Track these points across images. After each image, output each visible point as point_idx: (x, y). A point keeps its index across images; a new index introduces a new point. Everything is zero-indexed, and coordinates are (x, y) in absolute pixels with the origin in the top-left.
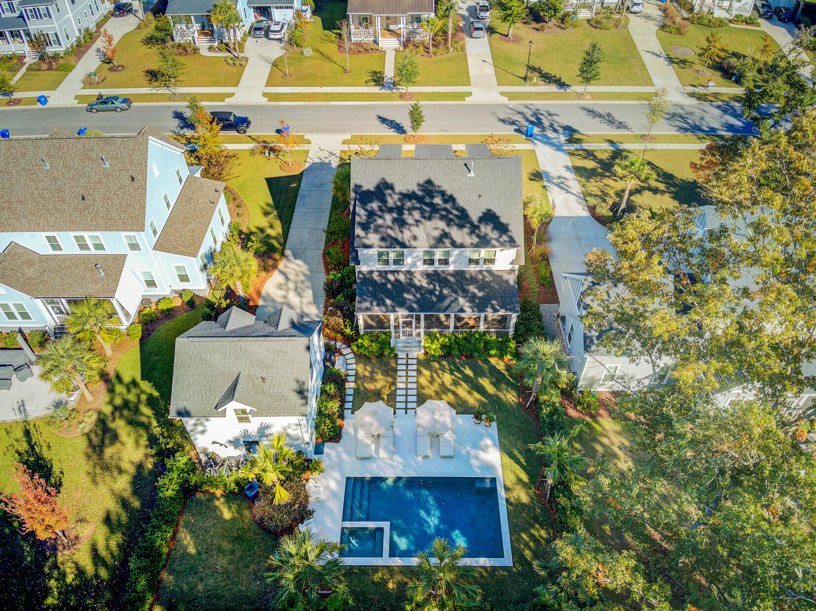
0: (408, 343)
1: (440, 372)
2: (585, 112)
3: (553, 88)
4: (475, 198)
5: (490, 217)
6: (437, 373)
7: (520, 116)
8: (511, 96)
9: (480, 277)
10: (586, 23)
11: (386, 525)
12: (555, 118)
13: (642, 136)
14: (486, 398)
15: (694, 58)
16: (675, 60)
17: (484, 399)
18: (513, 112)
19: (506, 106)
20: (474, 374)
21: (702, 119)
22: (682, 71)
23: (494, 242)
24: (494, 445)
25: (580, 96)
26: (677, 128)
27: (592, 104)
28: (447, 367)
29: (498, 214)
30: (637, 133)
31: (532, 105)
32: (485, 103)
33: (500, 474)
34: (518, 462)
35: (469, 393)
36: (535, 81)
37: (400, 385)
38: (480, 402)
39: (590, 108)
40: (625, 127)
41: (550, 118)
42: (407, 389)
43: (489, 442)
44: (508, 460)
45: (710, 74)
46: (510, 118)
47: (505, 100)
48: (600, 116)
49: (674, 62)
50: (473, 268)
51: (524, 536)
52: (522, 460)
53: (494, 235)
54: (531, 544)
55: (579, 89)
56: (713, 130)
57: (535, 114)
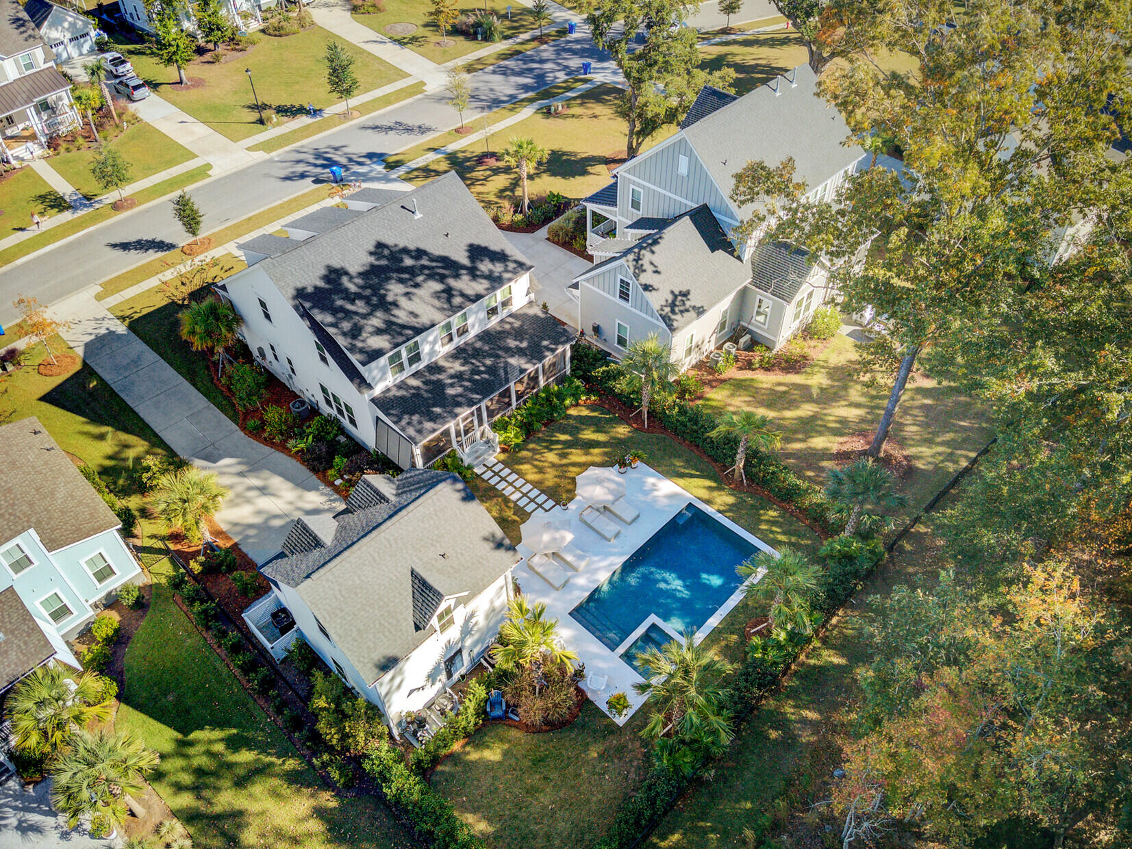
0: (476, 452)
1: (538, 457)
2: (370, 131)
3: (304, 120)
4: (443, 239)
5: (477, 252)
6: (536, 460)
7: (301, 165)
8: (267, 146)
9: (507, 327)
10: (261, 35)
11: (653, 619)
12: (346, 150)
13: (457, 131)
14: (605, 447)
15: (421, 32)
16: (405, 41)
17: (606, 450)
18: (287, 164)
19: (271, 161)
20: (571, 435)
21: (492, 90)
22: (421, 49)
23: (506, 275)
24: (659, 479)
25: (346, 116)
26: (479, 110)
27: (367, 120)
28: (539, 448)
29: (483, 245)
30: (447, 130)
31: (302, 147)
32: (240, 168)
33: (689, 497)
34: (692, 476)
35: (587, 454)
36: (275, 120)
37: (514, 497)
38: (605, 454)
39: (371, 124)
40: (429, 129)
41: (339, 153)
42: (525, 495)
43: (651, 480)
44: (681, 481)
45: (453, 43)
46: (293, 172)
47: (260, 156)
48: (391, 128)
49: (406, 44)
50: (494, 321)
51: (763, 527)
52: (693, 472)
53: (498, 268)
54: (774, 529)
55: (340, 107)
56: (512, 97)
57: (318, 155)
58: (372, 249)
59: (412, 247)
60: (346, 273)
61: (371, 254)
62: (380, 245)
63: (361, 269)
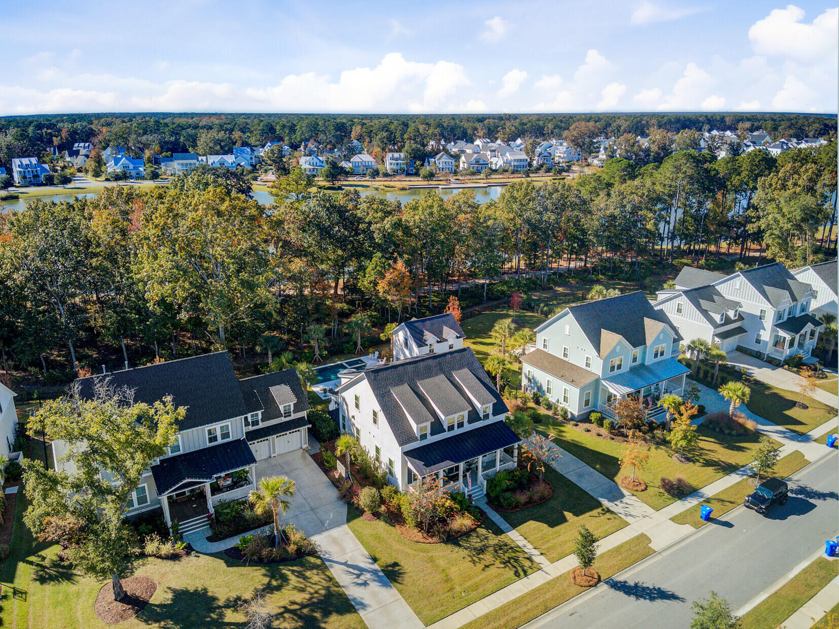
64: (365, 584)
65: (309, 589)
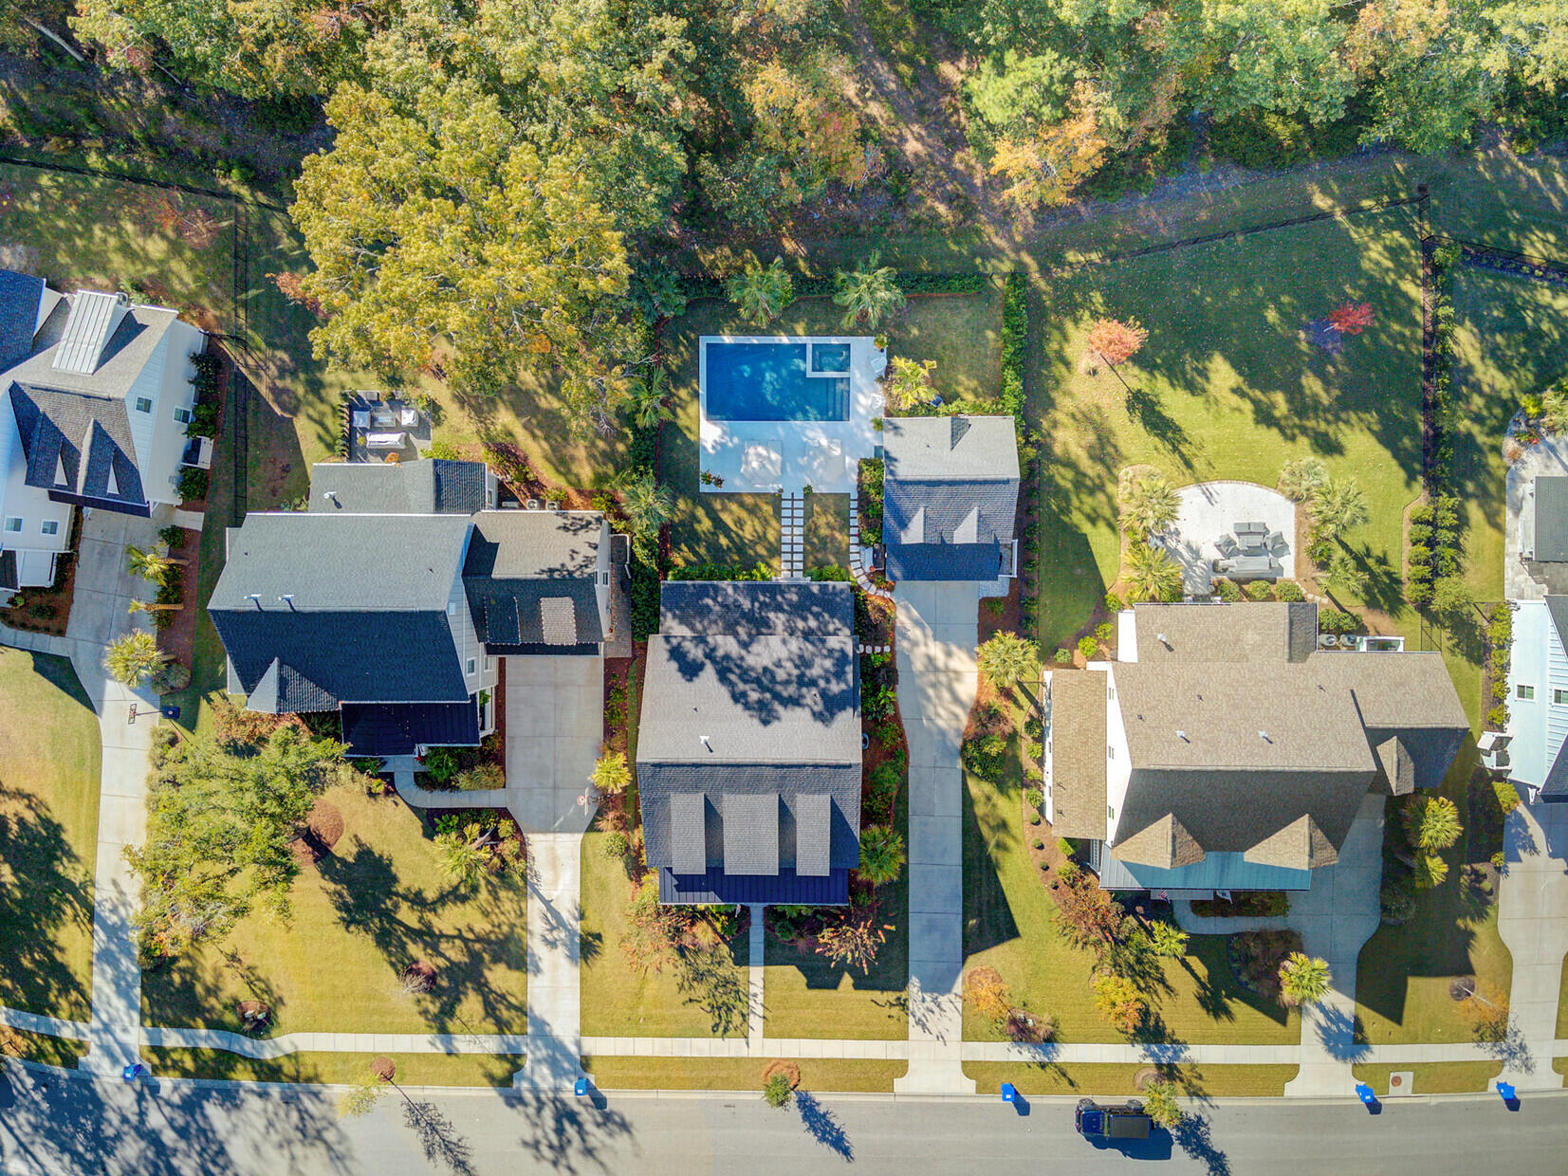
5: (690, 670)
12: (530, 1133)
13: (390, 1077)
40: (412, 1109)
58: (776, 723)
59: (740, 707)
60: (814, 714)
61: (778, 719)
62: (765, 722)
63: (798, 710)
64: (553, 944)
65: (493, 917)
